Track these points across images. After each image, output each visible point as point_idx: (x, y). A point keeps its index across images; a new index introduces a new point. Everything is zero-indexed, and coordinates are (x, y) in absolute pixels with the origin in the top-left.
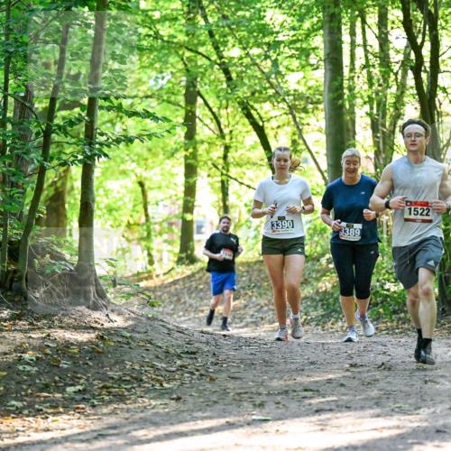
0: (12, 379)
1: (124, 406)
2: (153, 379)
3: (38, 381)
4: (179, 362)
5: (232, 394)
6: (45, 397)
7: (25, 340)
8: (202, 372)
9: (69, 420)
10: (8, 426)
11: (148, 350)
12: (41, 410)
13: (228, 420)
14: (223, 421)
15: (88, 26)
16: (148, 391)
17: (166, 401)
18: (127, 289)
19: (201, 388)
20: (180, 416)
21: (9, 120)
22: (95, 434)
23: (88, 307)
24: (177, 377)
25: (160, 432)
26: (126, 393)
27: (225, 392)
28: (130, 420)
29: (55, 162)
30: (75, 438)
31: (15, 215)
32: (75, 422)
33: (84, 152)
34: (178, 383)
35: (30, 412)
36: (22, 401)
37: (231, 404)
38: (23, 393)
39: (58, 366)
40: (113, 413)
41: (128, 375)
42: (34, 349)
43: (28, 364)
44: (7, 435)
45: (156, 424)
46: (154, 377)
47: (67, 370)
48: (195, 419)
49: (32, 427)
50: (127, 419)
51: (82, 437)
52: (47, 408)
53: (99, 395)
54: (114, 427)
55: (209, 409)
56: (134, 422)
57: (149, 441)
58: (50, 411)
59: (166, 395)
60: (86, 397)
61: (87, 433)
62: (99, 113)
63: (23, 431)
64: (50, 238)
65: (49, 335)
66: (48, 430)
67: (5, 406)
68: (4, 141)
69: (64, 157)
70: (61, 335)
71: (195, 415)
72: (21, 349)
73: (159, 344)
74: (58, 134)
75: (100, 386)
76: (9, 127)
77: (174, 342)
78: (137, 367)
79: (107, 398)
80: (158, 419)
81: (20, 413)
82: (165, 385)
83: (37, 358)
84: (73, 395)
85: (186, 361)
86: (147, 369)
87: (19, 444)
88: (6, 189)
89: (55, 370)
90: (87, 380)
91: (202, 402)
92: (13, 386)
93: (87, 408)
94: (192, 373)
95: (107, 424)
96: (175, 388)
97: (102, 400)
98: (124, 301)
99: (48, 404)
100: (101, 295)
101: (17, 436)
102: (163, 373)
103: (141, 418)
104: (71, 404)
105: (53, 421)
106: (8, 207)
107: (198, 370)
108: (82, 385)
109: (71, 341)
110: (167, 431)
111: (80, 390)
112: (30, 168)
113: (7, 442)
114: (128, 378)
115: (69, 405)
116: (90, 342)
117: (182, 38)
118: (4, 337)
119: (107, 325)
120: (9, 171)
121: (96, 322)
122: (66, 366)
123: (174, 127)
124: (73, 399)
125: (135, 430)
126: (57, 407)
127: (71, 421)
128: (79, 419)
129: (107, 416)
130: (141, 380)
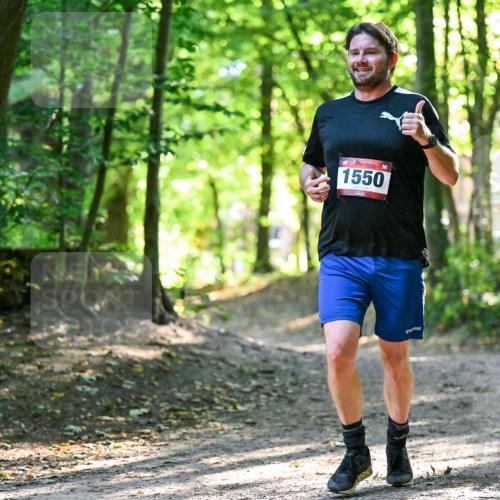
0: (70, 401)
1: (194, 431)
2: (226, 401)
3: (98, 403)
4: (254, 383)
5: (313, 418)
6: (106, 421)
7: (84, 358)
8: (281, 393)
9: (133, 446)
10: (66, 453)
11: (219, 368)
12: (102, 435)
13: (308, 446)
14: (303, 447)
15: (153, 10)
16: (220, 414)
17: (241, 426)
18: (197, 301)
19: (279, 410)
20: (256, 442)
21: (66, 115)
22: (162, 461)
23: (154, 321)
24: (252, 398)
25: (233, 459)
26: (196, 417)
27: (306, 415)
28: (200, 446)
29: (117, 161)
30: (139, 466)
31: (72, 219)
32: (140, 449)
33: (148, 150)
34: (253, 405)
35: (89, 437)
36: (81, 425)
37: (312, 429)
38: (82, 417)
39: (120, 387)
40: (182, 438)
41: (199, 396)
42: (94, 367)
43: (88, 384)
44: (65, 463)
45: (229, 451)
46: (227, 398)
47: (131, 391)
48: (272, 445)
49: (92, 455)
50: (197, 445)
51: (147, 465)
52: (108, 432)
53: (166, 418)
54: (182, 454)
55: (287, 434)
56: (205, 449)
57: (221, 470)
58: (111, 436)
59: (241, 420)
60: (151, 420)
61: (152, 460)
62: (166, 106)
63: (83, 459)
64: (112, 245)
65: (110, 353)
66: (110, 458)
67: (63, 430)
68: (60, 138)
69: (127, 156)
70: (124, 353)
71: (273, 440)
72: (79, 367)
73: (233, 362)
74: (120, 130)
75: (168, 408)
76: (66, 122)
77: (249, 360)
78: (208, 388)
79: (174, 422)
80: (231, 446)
81: (79, 438)
82: (240, 408)
83: (98, 378)
84: (137, 419)
85: (262, 381)
86: (219, 389)
87: (77, 472)
88: (64, 191)
89: (118, 391)
90: (153, 402)
91: (281, 427)
92: (71, 408)
93: (153, 434)
94: (269, 395)
95: (174, 451)
96: (250, 410)
97: (170, 424)
98: (192, 314)
99: (109, 429)
100: (169, 307)
101: (76, 464)
102: (237, 394)
103: (212, 445)
104: (135, 428)
105: (115, 448)
106: (65, 211)
107: (275, 391)
108: (146, 407)
109: (136, 359)
110: (242, 459)
111: (144, 414)
112: (89, 168)
113: (64, 470)
114: (197, 400)
115: (132, 430)
116: (155, 360)
117: (257, 22)
118: (61, 355)
119: (175, 341)
120: (65, 171)
121: (162, 338)
122: (129, 387)
123: (247, 122)
124: (137, 423)
125: (206, 457)
126: (119, 432)
127: (135, 448)
128: (144, 445)
129: (175, 442)
130: (213, 402)
